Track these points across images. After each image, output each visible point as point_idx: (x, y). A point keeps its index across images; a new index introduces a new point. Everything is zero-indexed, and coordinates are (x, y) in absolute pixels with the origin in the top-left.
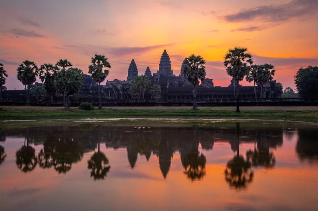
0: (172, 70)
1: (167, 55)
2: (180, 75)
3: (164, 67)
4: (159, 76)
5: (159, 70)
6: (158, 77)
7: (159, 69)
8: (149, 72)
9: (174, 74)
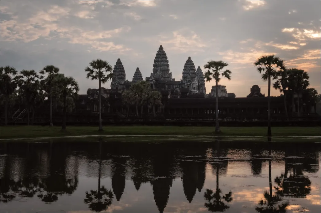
0: (170, 72)
1: (164, 52)
2: (182, 79)
3: (159, 68)
4: (154, 80)
5: (152, 73)
6: (152, 83)
7: (154, 71)
8: (140, 75)
9: (173, 78)
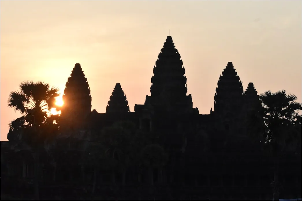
0: (187, 94)
2: (213, 110)
4: (153, 112)
5: (150, 95)
6: (149, 117)
7: (152, 91)
